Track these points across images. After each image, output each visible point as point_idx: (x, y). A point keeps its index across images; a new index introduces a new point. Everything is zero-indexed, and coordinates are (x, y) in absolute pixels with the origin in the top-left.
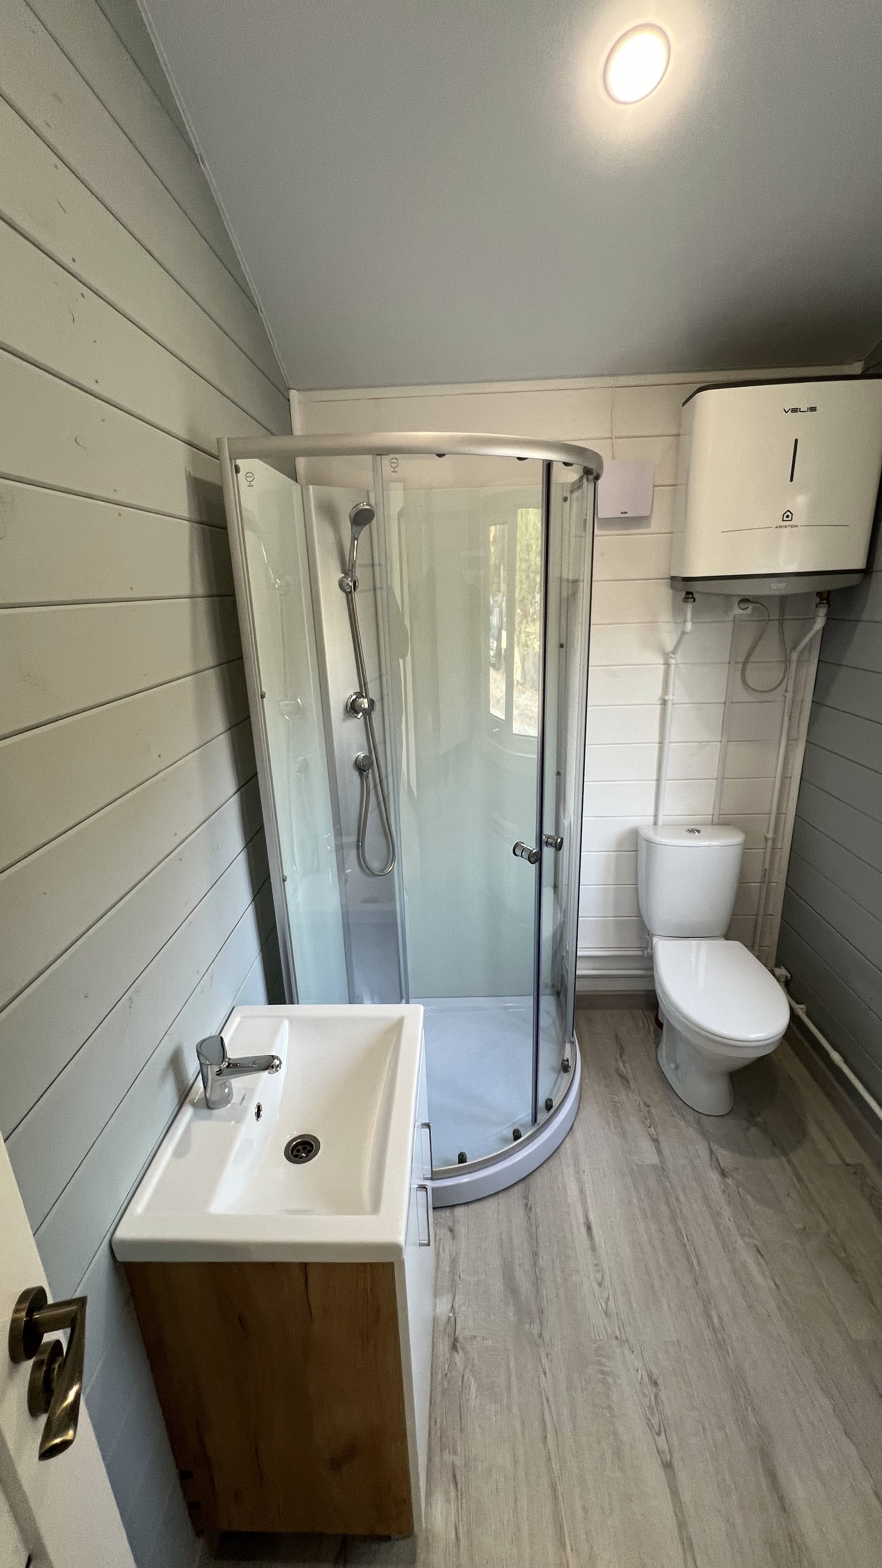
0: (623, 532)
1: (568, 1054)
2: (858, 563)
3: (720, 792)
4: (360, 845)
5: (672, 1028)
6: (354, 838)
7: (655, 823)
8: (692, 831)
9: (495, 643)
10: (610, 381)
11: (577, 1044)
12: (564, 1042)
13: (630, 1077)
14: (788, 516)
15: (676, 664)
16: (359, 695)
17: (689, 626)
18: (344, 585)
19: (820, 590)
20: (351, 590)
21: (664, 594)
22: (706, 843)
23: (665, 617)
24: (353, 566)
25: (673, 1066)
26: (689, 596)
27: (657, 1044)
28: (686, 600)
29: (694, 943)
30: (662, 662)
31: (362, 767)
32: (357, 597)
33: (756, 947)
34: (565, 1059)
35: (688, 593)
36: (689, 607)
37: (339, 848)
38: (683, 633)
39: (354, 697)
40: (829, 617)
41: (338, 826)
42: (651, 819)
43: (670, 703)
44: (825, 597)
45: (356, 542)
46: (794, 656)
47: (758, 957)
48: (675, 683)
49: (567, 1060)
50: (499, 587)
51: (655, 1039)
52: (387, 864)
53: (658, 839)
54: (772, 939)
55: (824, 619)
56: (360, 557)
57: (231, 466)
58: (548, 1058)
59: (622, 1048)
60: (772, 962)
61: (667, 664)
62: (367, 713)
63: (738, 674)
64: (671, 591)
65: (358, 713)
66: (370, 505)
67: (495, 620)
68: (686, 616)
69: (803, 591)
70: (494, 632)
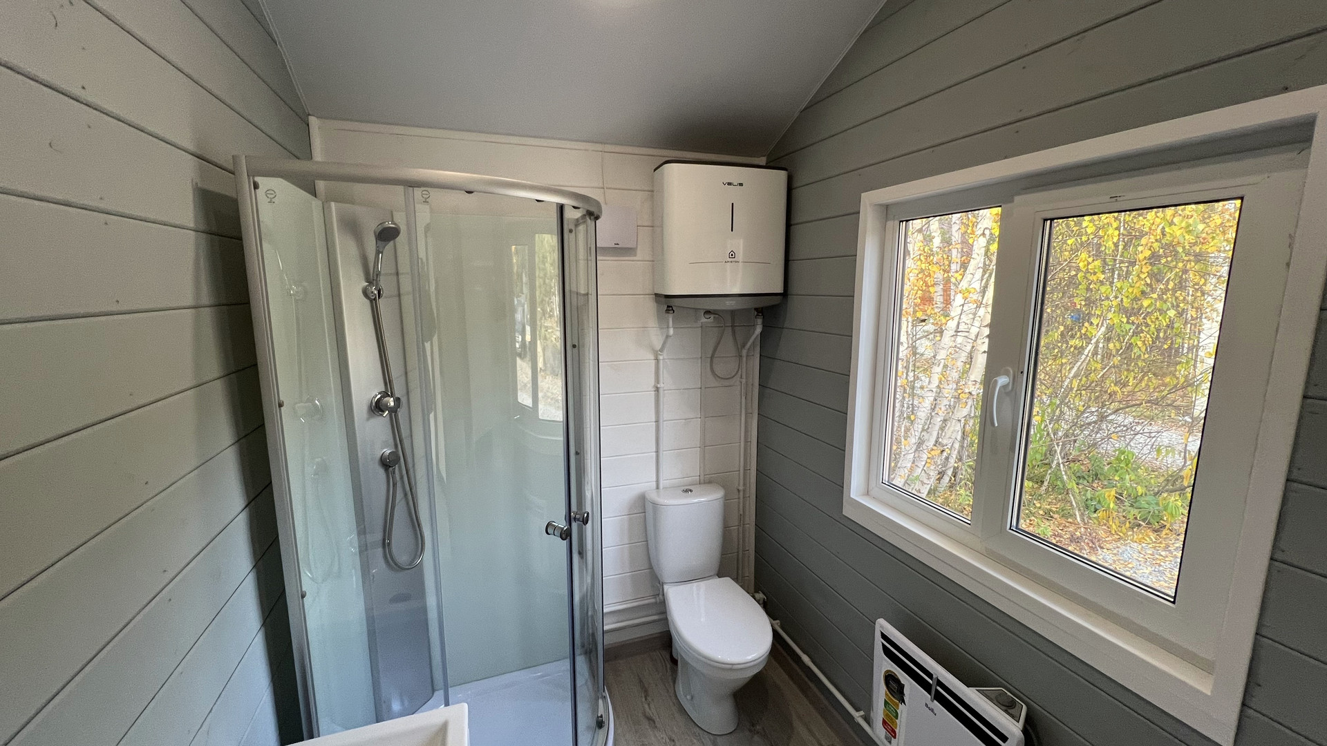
0: (617, 258)
1: (601, 711)
2: (779, 289)
3: (703, 457)
4: (386, 544)
5: (686, 663)
6: (379, 536)
7: (658, 488)
8: (686, 491)
9: (520, 337)
10: (599, 147)
11: (609, 700)
12: (597, 700)
13: (656, 718)
14: (732, 255)
15: (664, 359)
16: (385, 394)
17: (671, 331)
18: (369, 293)
19: (757, 306)
20: (376, 297)
21: (650, 306)
22: (696, 500)
23: (652, 323)
24: (378, 274)
25: (688, 697)
26: (670, 309)
27: (674, 682)
28: (667, 311)
29: (695, 585)
30: (653, 358)
31: (387, 464)
32: (382, 303)
33: (740, 578)
34: (599, 715)
35: (668, 307)
36: (670, 317)
37: (364, 549)
38: (668, 337)
39: (379, 396)
40: (764, 326)
41: (363, 526)
42: (654, 484)
43: (661, 391)
44: (760, 311)
45: (381, 255)
46: (744, 352)
47: (741, 586)
48: (664, 374)
49: (601, 716)
50: (522, 289)
51: (672, 675)
52: (416, 554)
53: (661, 500)
54: (750, 571)
55: (761, 326)
56: (384, 266)
57: (249, 182)
58: (585, 719)
59: (646, 691)
60: (752, 590)
61: (657, 359)
62: (394, 411)
63: (708, 365)
64: (655, 304)
65: (383, 411)
66: (395, 224)
67: (518, 316)
68: (668, 323)
69: (745, 307)
70: (519, 327)
